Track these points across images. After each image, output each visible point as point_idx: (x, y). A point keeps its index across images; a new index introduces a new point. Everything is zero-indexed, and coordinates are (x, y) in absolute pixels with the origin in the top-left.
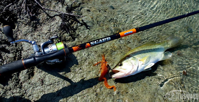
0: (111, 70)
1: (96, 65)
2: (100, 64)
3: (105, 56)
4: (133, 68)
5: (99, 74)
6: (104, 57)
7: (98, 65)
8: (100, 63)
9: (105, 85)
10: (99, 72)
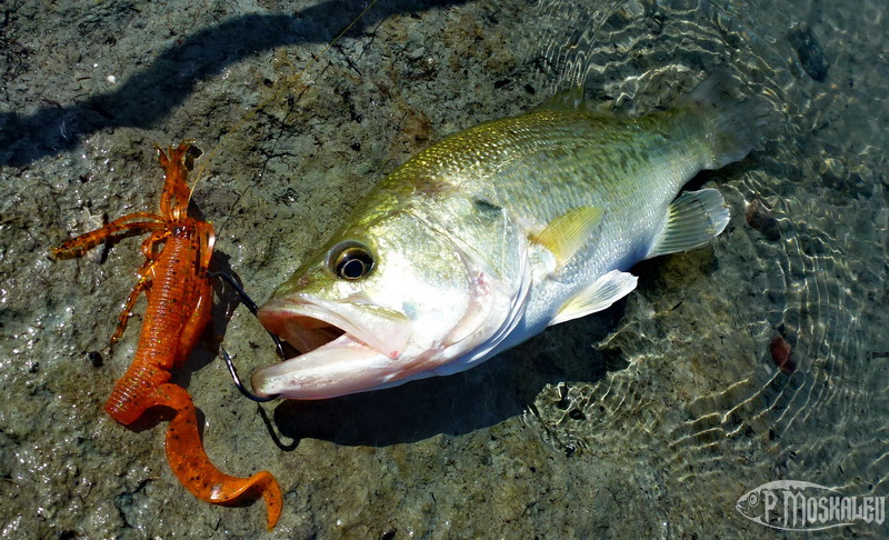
0: (242, 307)
1: (91, 246)
2: (140, 239)
3: (190, 166)
4: (473, 306)
5: (113, 345)
6: (185, 177)
7: (109, 245)
8: (136, 230)
9: (181, 470)
10: (122, 327)
